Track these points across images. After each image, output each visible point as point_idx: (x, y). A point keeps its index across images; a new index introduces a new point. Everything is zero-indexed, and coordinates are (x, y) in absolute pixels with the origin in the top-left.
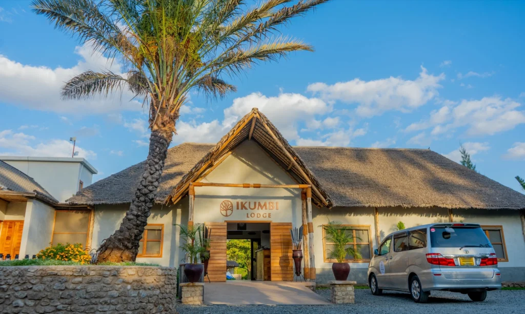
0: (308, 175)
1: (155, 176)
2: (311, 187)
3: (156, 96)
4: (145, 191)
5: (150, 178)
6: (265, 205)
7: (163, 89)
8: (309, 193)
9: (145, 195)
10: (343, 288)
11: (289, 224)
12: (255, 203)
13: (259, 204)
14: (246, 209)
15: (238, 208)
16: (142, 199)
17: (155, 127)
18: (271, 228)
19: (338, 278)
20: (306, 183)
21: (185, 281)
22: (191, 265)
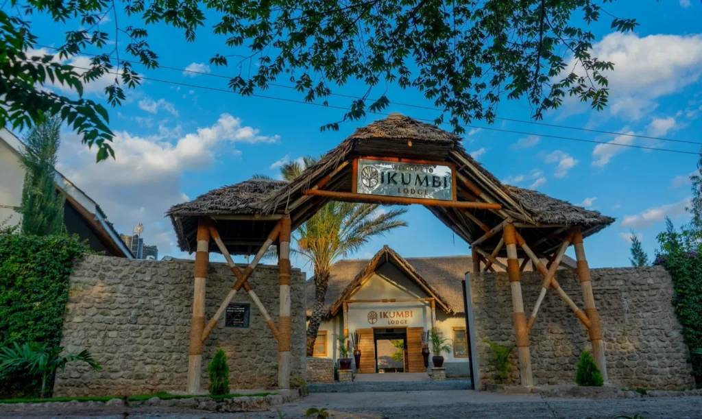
0: (431, 290)
1: (320, 311)
2: (435, 300)
3: (317, 266)
4: (315, 319)
5: (317, 312)
6: (402, 313)
7: (320, 262)
8: (434, 303)
9: (315, 321)
10: (438, 372)
11: (422, 328)
12: (394, 313)
13: (398, 313)
14: (387, 317)
15: (381, 317)
16: (314, 324)
17: (318, 284)
18: (408, 331)
19: (435, 366)
20: (431, 297)
21: (341, 369)
22: (344, 359)
